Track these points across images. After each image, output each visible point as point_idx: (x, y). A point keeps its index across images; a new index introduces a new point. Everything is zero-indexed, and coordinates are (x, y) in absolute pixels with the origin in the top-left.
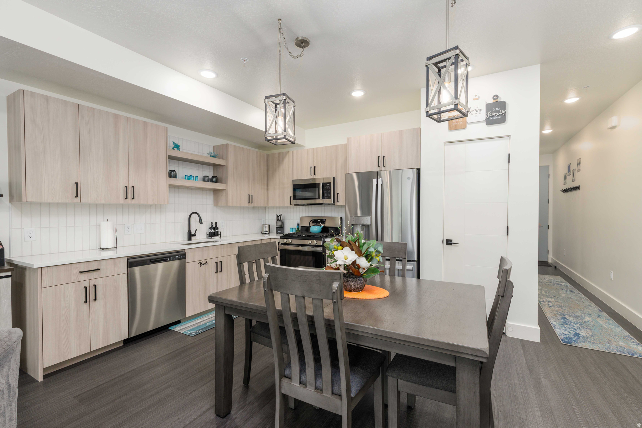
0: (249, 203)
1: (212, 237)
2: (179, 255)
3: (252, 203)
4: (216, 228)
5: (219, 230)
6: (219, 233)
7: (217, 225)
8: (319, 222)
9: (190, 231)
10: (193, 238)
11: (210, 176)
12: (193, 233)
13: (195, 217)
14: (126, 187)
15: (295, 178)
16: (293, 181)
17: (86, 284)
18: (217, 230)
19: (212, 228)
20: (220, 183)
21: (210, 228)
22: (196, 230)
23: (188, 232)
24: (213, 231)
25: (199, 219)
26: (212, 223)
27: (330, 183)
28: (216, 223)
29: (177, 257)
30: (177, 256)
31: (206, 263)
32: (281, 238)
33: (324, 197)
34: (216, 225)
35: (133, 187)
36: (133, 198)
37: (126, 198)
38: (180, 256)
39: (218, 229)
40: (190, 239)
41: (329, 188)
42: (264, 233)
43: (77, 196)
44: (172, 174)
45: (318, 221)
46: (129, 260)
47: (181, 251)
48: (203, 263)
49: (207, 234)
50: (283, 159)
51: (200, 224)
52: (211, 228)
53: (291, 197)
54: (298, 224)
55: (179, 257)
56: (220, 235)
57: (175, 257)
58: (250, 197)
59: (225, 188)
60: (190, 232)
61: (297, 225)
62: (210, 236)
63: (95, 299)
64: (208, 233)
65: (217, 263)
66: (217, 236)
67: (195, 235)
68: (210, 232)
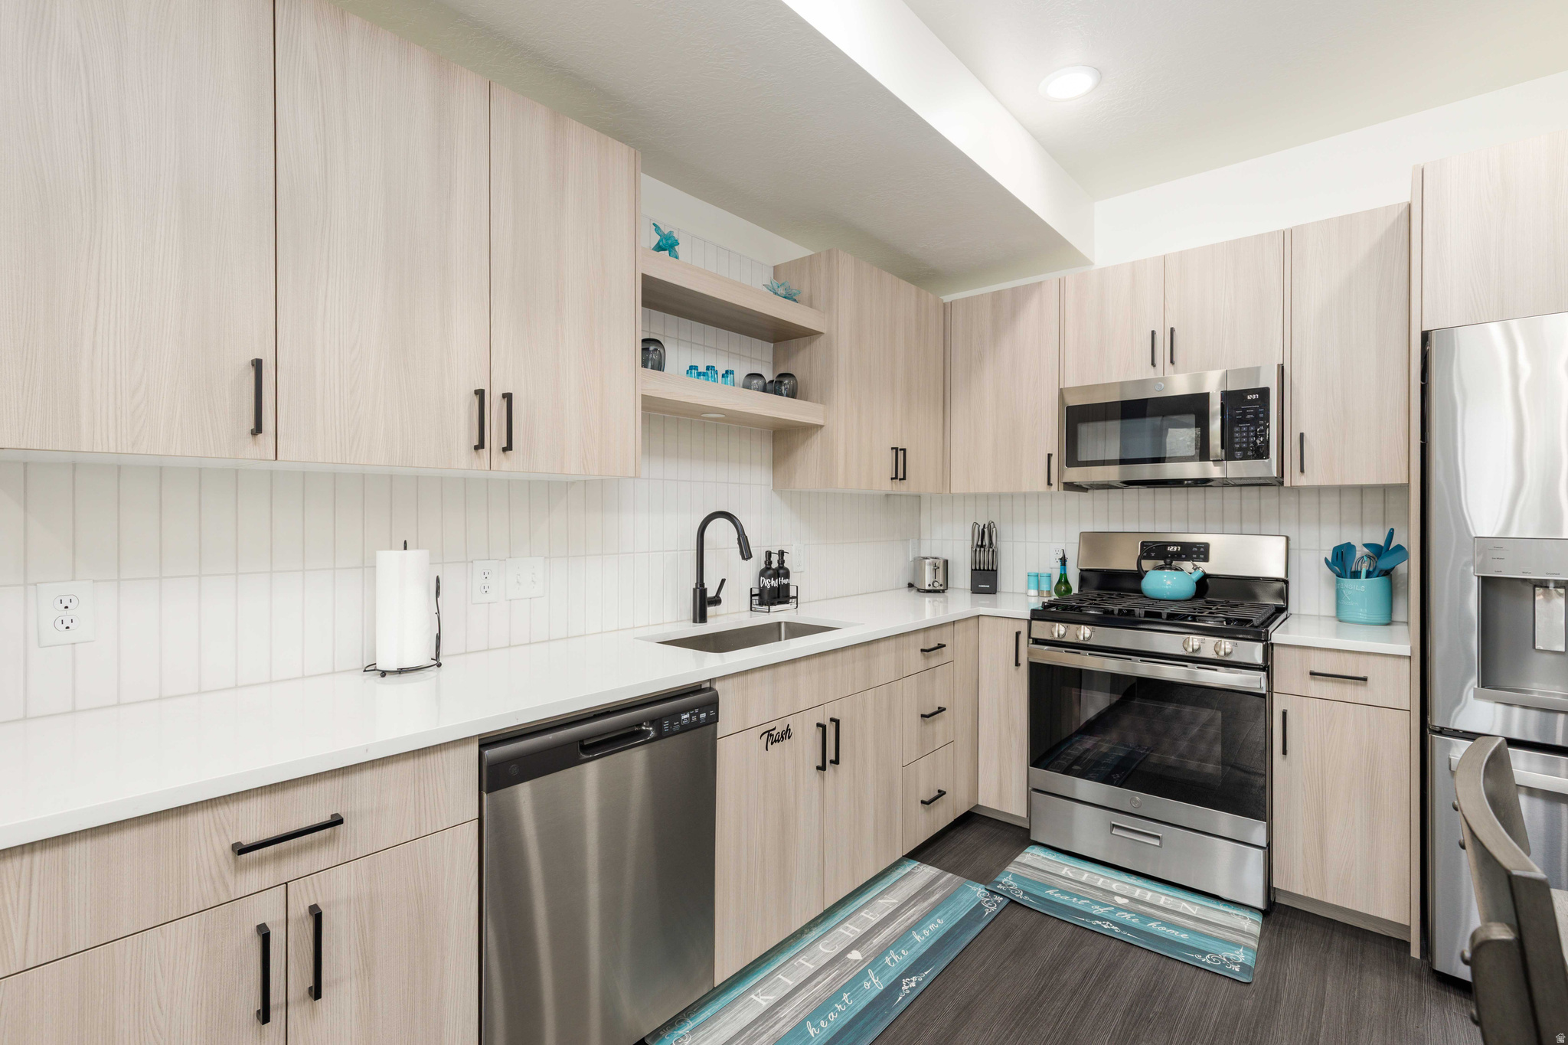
0: (896, 478)
1: (773, 608)
2: (693, 709)
3: (904, 478)
4: (782, 572)
5: (793, 581)
6: (793, 593)
7: (783, 562)
8: (1177, 556)
9: (702, 585)
10: (710, 610)
11: (769, 376)
12: (711, 593)
13: (721, 533)
14: (480, 393)
15: (1071, 382)
16: (1061, 392)
17: (269, 911)
18: (785, 581)
19: (770, 572)
20: (805, 400)
21: (762, 573)
22: (723, 581)
23: (695, 590)
24: (774, 583)
25: (739, 539)
26: (769, 554)
27: (1264, 393)
28: (781, 553)
29: (685, 717)
30: (685, 712)
31: (787, 734)
32: (1033, 619)
33: (1230, 452)
34: (781, 562)
35: (508, 397)
36: (508, 447)
37: (480, 446)
38: (697, 711)
39: (787, 575)
40: (701, 616)
41: (1256, 414)
42: (927, 588)
43: (258, 429)
44: (651, 353)
45: (1170, 549)
46: (487, 753)
47: (695, 689)
48: (774, 733)
49: (752, 596)
50: (1014, 314)
51: (743, 558)
52: (767, 571)
53: (1050, 456)
54: (1063, 561)
55: (694, 718)
56: (796, 597)
57: (680, 719)
58: (901, 454)
59: (820, 422)
60: (700, 589)
61: (1059, 563)
62: (761, 604)
63: (316, 992)
64: (756, 591)
65: (821, 726)
66: (787, 602)
67: (716, 601)
68: (762, 589)
